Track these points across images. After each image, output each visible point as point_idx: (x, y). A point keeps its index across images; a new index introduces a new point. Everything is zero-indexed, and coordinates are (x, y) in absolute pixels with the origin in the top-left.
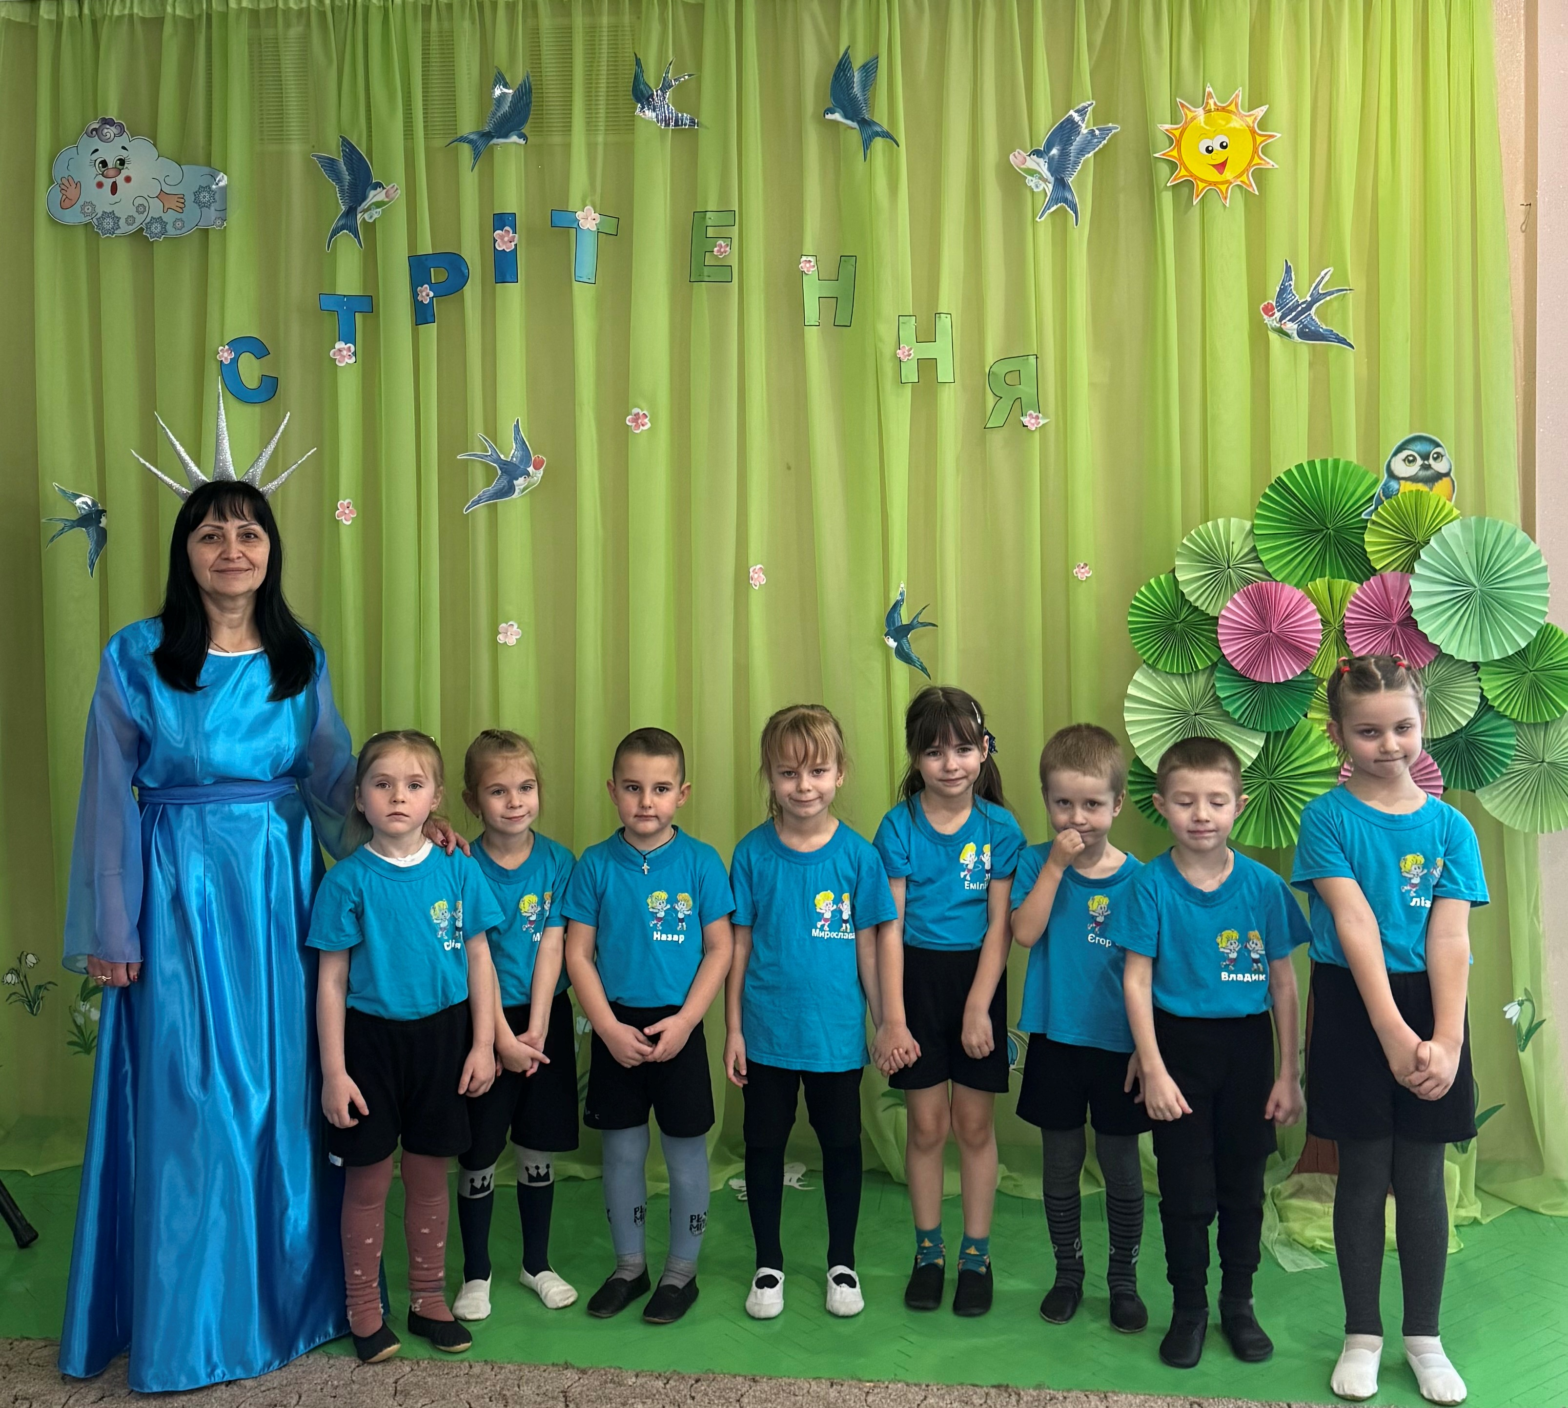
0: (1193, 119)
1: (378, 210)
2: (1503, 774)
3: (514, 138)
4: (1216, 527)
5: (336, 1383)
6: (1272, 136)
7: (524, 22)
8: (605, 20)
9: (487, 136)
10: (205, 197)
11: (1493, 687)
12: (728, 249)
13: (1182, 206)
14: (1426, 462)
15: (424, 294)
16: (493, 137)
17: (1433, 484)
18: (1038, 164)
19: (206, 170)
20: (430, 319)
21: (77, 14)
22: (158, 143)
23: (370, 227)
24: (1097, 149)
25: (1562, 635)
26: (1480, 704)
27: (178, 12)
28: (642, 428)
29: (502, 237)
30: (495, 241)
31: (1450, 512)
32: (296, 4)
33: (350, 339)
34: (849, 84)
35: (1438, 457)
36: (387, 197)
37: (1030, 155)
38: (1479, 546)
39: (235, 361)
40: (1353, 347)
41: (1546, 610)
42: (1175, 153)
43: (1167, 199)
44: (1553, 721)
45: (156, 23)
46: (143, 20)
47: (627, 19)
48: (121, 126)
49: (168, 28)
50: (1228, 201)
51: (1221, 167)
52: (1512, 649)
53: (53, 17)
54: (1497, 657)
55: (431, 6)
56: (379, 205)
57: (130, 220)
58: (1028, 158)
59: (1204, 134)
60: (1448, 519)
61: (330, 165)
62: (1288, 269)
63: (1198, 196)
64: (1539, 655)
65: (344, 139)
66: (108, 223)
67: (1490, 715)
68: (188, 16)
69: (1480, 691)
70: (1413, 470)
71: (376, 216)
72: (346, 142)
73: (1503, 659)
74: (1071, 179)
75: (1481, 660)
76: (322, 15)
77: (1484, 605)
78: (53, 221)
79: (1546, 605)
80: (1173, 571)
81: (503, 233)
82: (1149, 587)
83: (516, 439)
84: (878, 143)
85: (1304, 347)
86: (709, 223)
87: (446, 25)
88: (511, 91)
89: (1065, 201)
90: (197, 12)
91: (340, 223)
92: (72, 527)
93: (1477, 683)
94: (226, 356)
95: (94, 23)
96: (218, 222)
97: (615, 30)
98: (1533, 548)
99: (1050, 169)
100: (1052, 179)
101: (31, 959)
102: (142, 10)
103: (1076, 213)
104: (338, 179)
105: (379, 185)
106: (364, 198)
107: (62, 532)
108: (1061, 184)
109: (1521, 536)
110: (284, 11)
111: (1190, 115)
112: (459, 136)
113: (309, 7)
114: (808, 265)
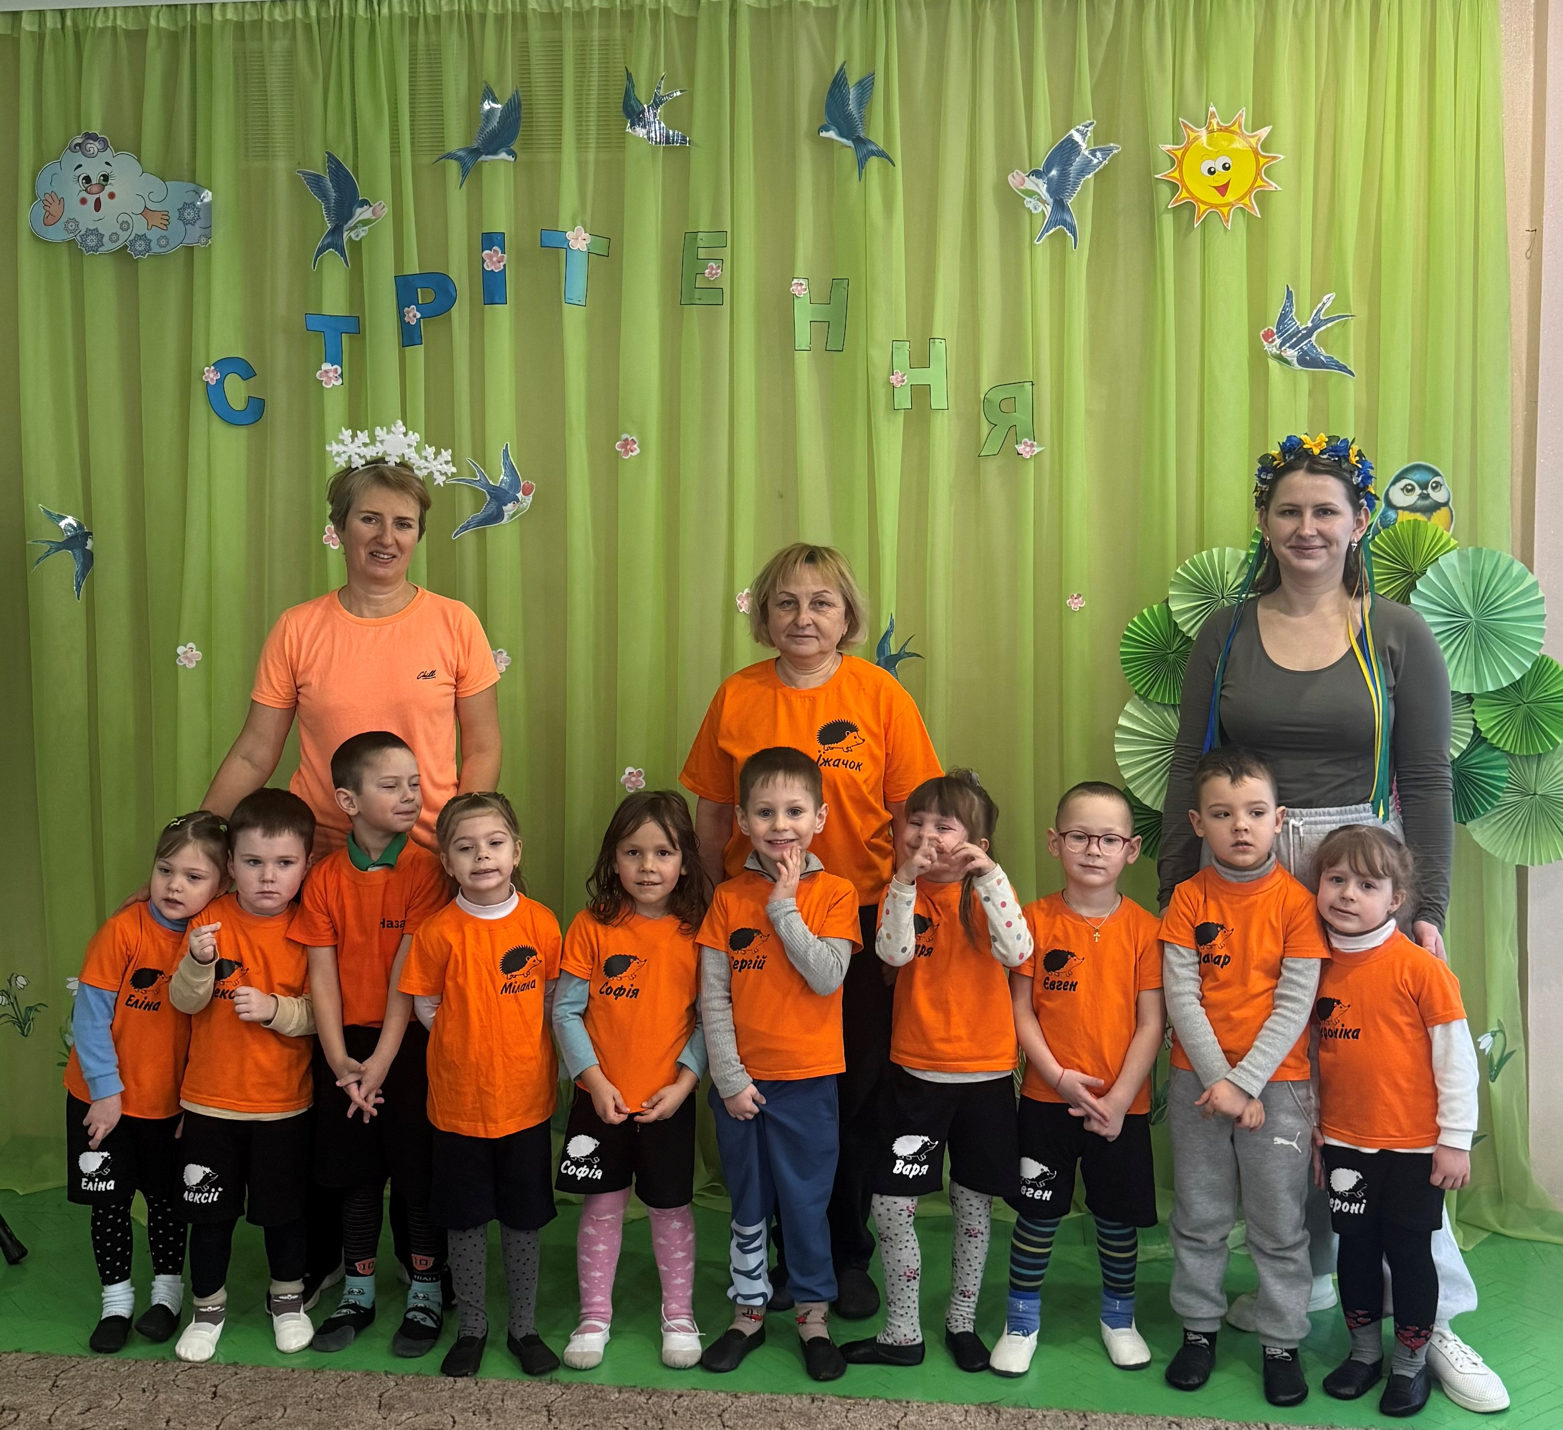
0: (1196, 139)
1: (365, 228)
2: (1493, 807)
3: (503, 155)
4: (1210, 557)
5: (321, 1396)
6: (1274, 158)
7: (513, 35)
8: (596, 34)
9: (475, 153)
10: (189, 214)
11: (1486, 720)
12: (719, 271)
13: (1183, 230)
14: (1425, 492)
15: (411, 315)
16: (482, 154)
17: (1432, 514)
18: (1037, 185)
19: (192, 186)
20: (417, 341)
21: (59, 26)
22: (142, 158)
23: (357, 246)
24: (1097, 170)
25: (1557, 667)
26: (1474, 736)
27: (163, 24)
28: (630, 453)
29: (491, 257)
30: (484, 261)
31: (1449, 541)
32: (281, 16)
33: (336, 360)
34: (845, 102)
35: (1437, 486)
36: (374, 213)
37: (1028, 176)
38: (1476, 577)
39: (221, 382)
40: (1353, 375)
41: (1542, 642)
42: (1176, 174)
43: (1167, 222)
44: (1546, 754)
45: (139, 36)
46: (127, 32)
47: (618, 33)
48: (104, 141)
49: (152, 40)
50: (1229, 224)
51: (1223, 189)
52: (1506, 681)
53: (35, 29)
54: (1491, 689)
55: (418, 19)
56: (365, 223)
57: (114, 236)
58: (1026, 178)
59: (1206, 155)
60: (1445, 549)
61: (316, 181)
62: (1289, 295)
63: (1199, 218)
64: (1533, 689)
65: (330, 156)
66: (92, 241)
67: (1483, 747)
68: (172, 28)
69: (1473, 722)
70: (1412, 499)
71: (363, 234)
72: (331, 158)
73: (1497, 690)
74: (1070, 201)
75: (1475, 692)
76: (308, 27)
77: (1480, 636)
78: (36, 238)
79: (1542, 636)
80: (1167, 601)
81: (492, 253)
82: (1142, 617)
83: (505, 464)
84: (874, 163)
85: (1304, 375)
86: (701, 244)
87: (433, 37)
88: (499, 106)
89: (1064, 223)
90: (181, 24)
91: (326, 242)
92: (59, 549)
93: (1471, 715)
94: (212, 377)
95: (77, 35)
96: (203, 240)
97: (606, 44)
98: (1530, 579)
99: (1049, 190)
100: (1051, 201)
101: (21, 981)
102: (126, 21)
103: (1075, 235)
104: (324, 195)
105: (365, 203)
106: (351, 215)
107: (47, 554)
108: (1060, 205)
109: (1518, 567)
110: (269, 24)
111: (1193, 135)
112: (447, 151)
113: (294, 21)
114: (799, 288)
